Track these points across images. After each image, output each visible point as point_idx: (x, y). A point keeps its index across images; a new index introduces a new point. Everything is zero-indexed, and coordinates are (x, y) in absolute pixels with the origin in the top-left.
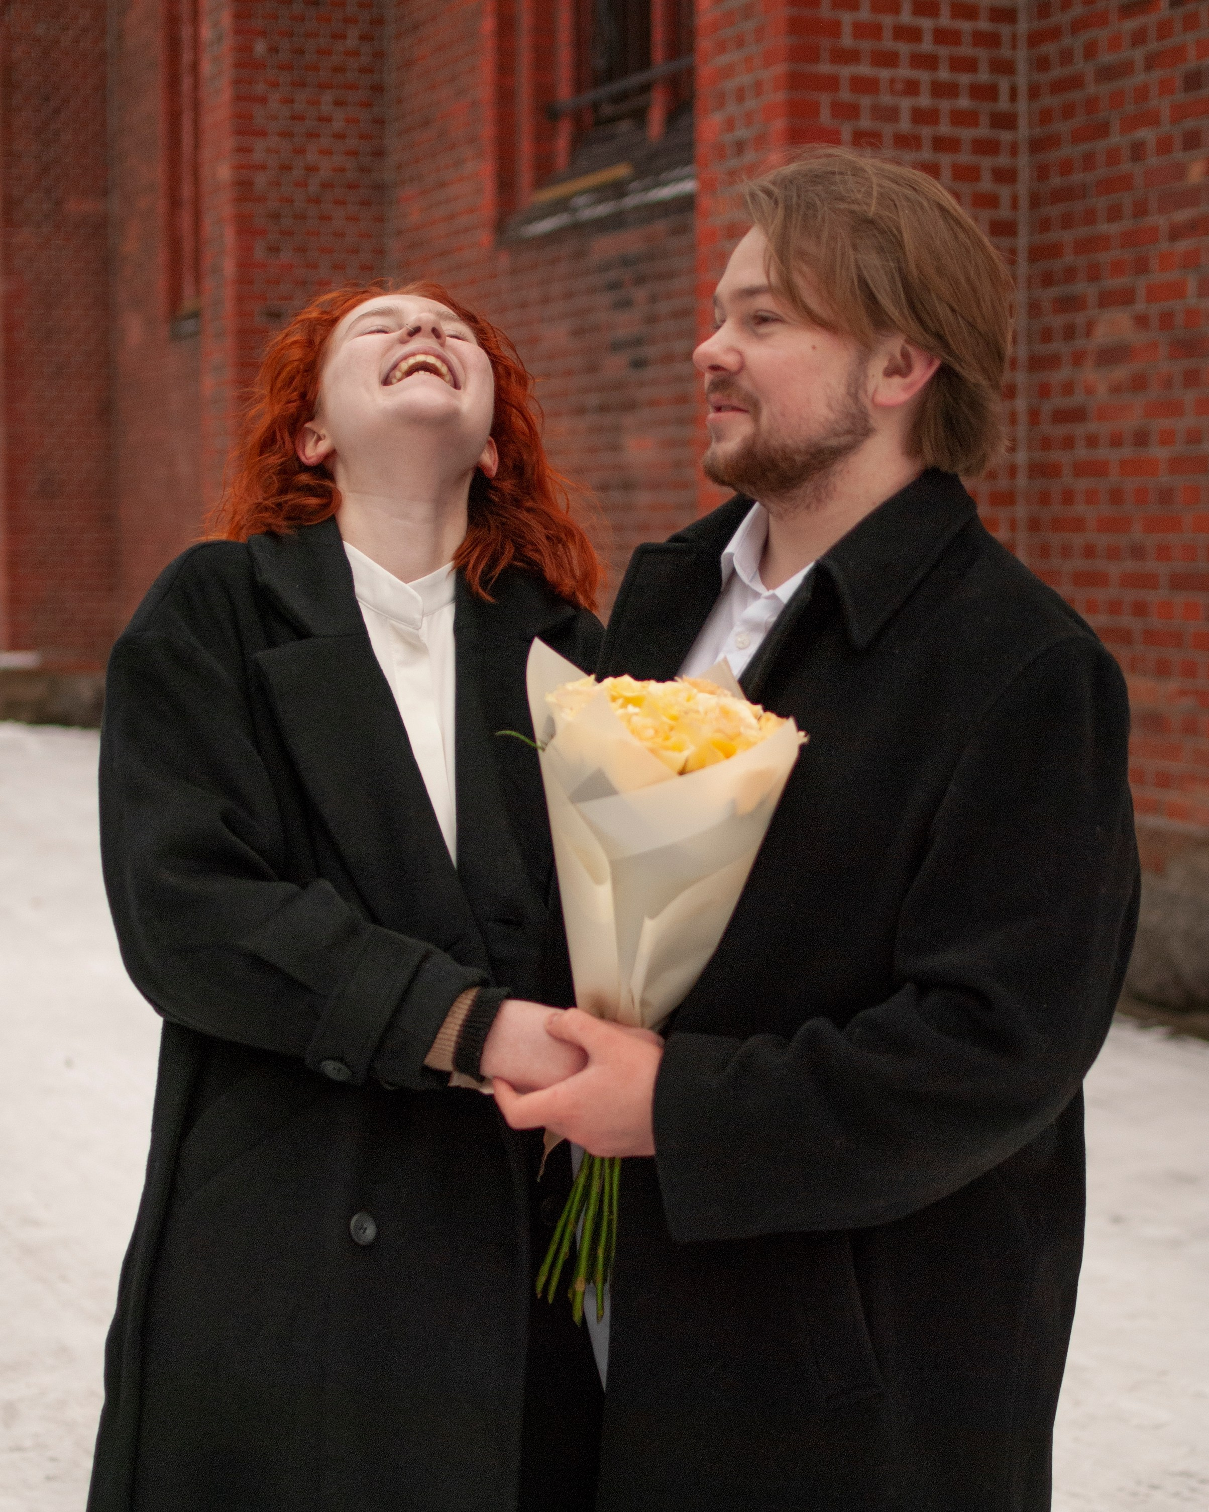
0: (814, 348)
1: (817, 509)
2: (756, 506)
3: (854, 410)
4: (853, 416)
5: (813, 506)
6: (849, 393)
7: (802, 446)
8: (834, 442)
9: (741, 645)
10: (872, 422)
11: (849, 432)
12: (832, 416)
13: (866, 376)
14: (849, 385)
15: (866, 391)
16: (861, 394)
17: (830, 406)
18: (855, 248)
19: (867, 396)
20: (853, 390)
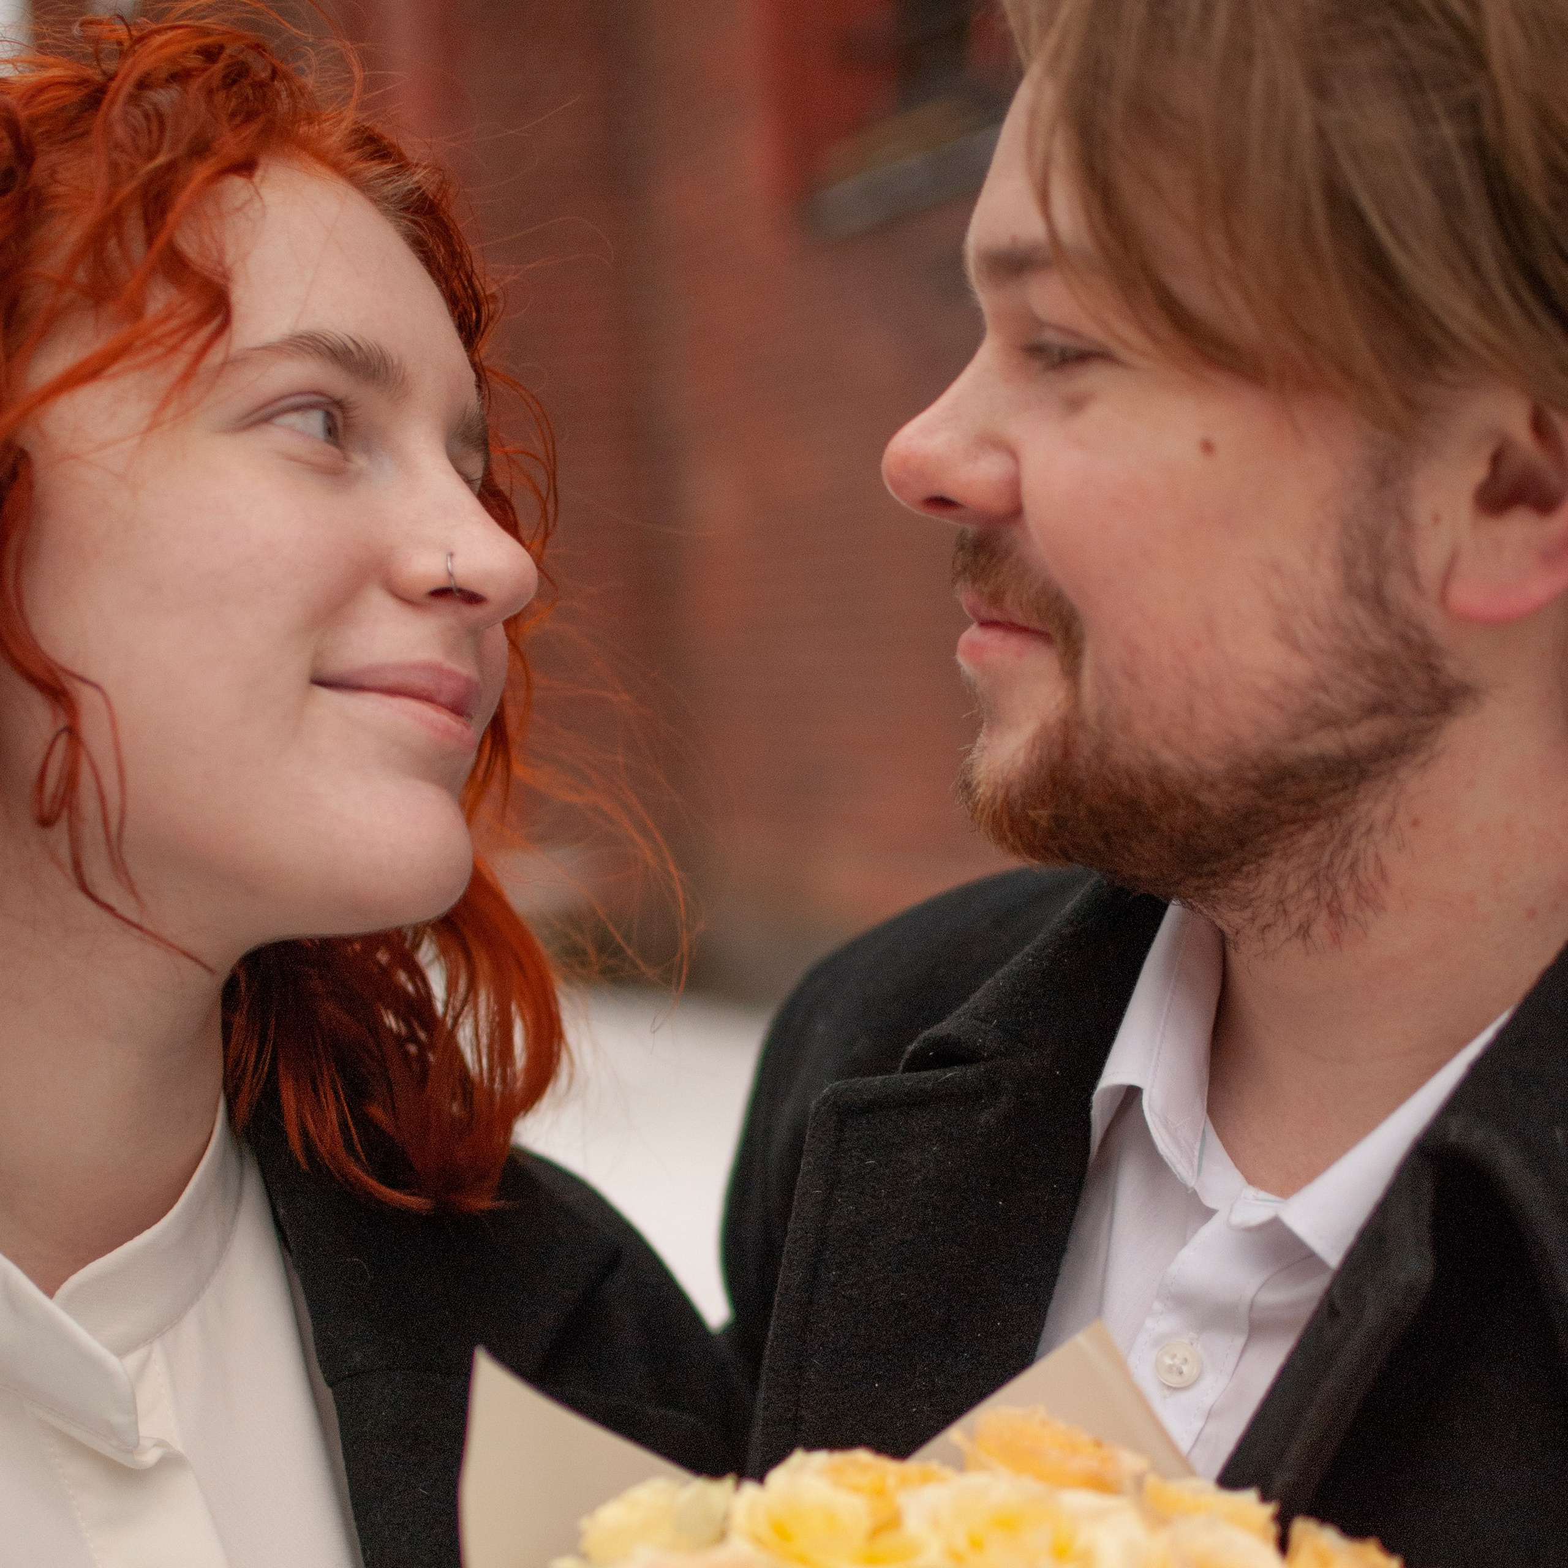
0: (1208, 447)
1: (1336, 938)
2: (1173, 912)
3: (1380, 642)
4: (1380, 660)
5: (1320, 930)
6: (1352, 589)
7: (1215, 766)
8: (1328, 743)
9: (1174, 1380)
10: (1453, 668)
11: (1374, 709)
12: (1300, 669)
13: (1407, 526)
14: (1348, 564)
15: (1412, 573)
16: (1397, 587)
17: (1286, 636)
18: (1321, 90)
19: (1417, 586)
20: (1365, 575)
